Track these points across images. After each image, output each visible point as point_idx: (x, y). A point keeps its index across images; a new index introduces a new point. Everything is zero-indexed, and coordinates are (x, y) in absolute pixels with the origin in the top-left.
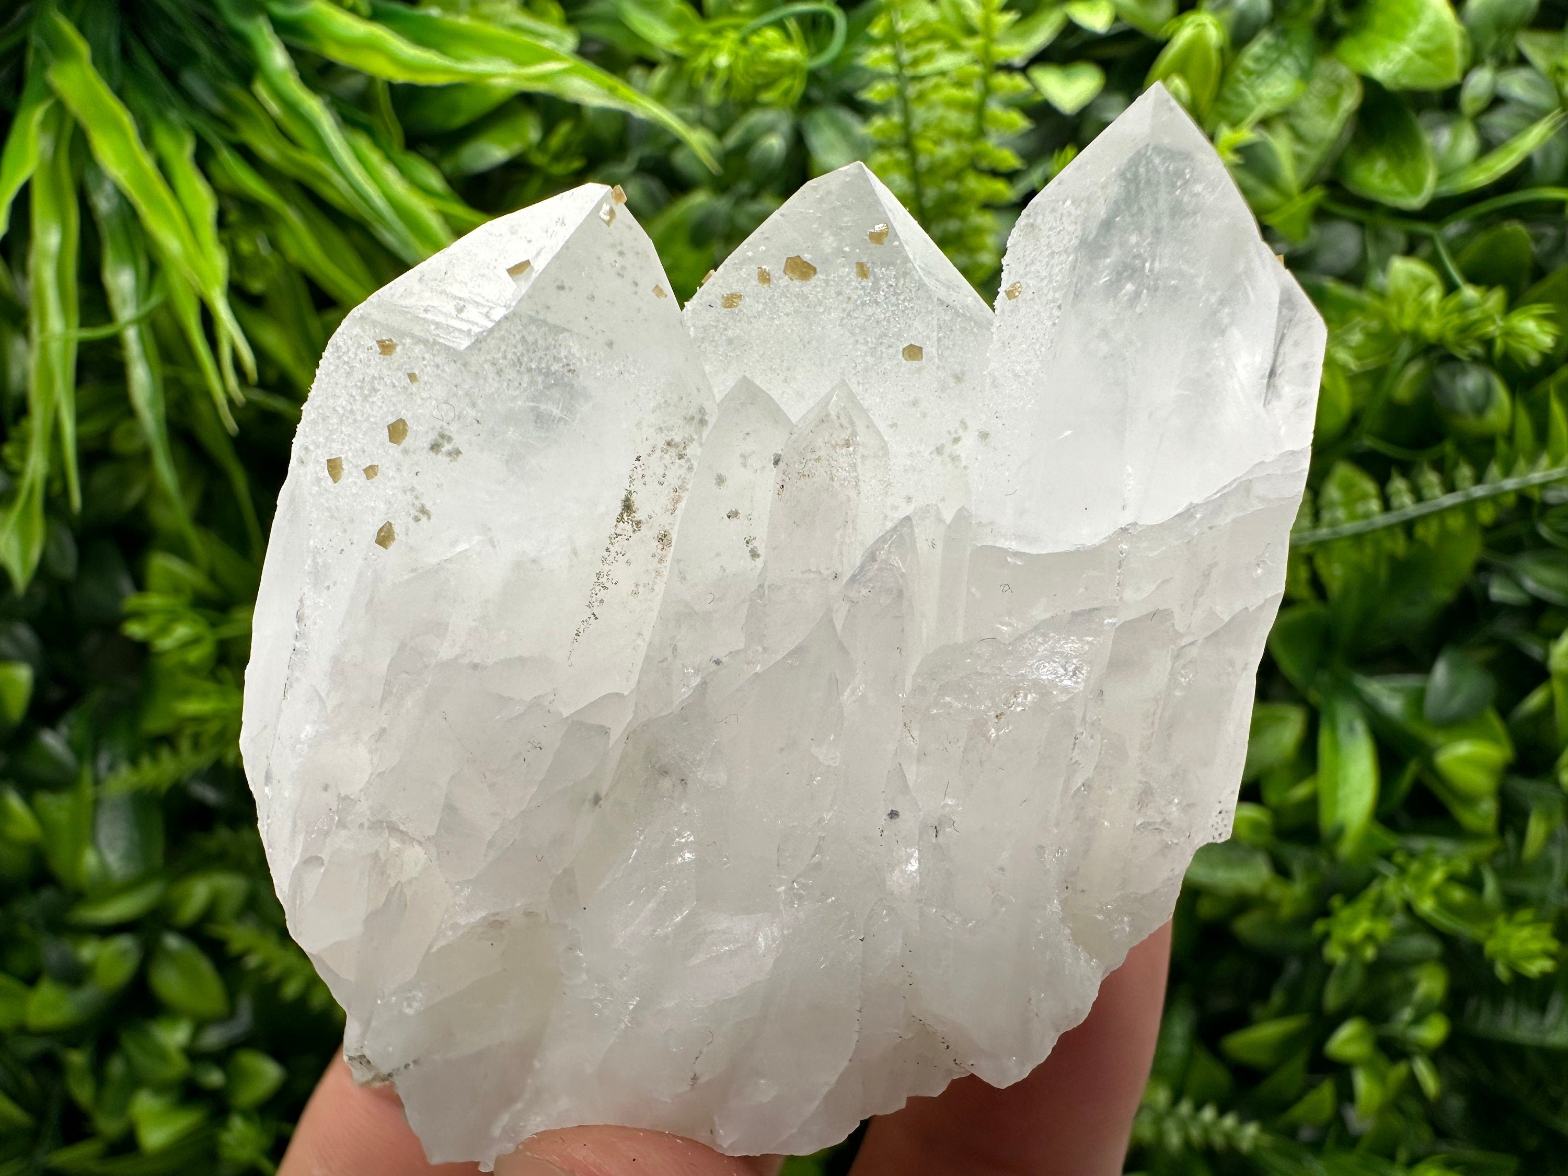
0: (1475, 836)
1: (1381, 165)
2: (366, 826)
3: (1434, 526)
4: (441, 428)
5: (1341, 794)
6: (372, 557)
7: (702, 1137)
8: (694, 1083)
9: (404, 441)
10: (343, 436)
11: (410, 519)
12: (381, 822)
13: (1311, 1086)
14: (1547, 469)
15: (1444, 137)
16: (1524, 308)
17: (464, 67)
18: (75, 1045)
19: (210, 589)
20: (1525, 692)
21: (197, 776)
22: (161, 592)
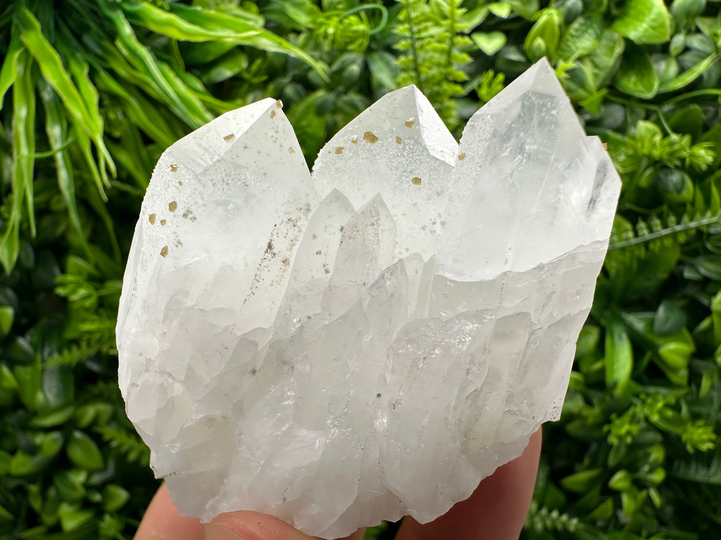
0: (678, 386)
1: (633, 79)
2: (158, 372)
4: (188, 207)
5: (615, 367)
6: (160, 260)
8: (284, 501)
9: (175, 211)
11: (174, 245)
12: (164, 371)
13: (602, 501)
14: (709, 218)
15: (663, 66)
16: (699, 144)
17: (212, 33)
18: (33, 482)
19: (95, 273)
20: (701, 320)
21: (90, 359)
22: (73, 274)
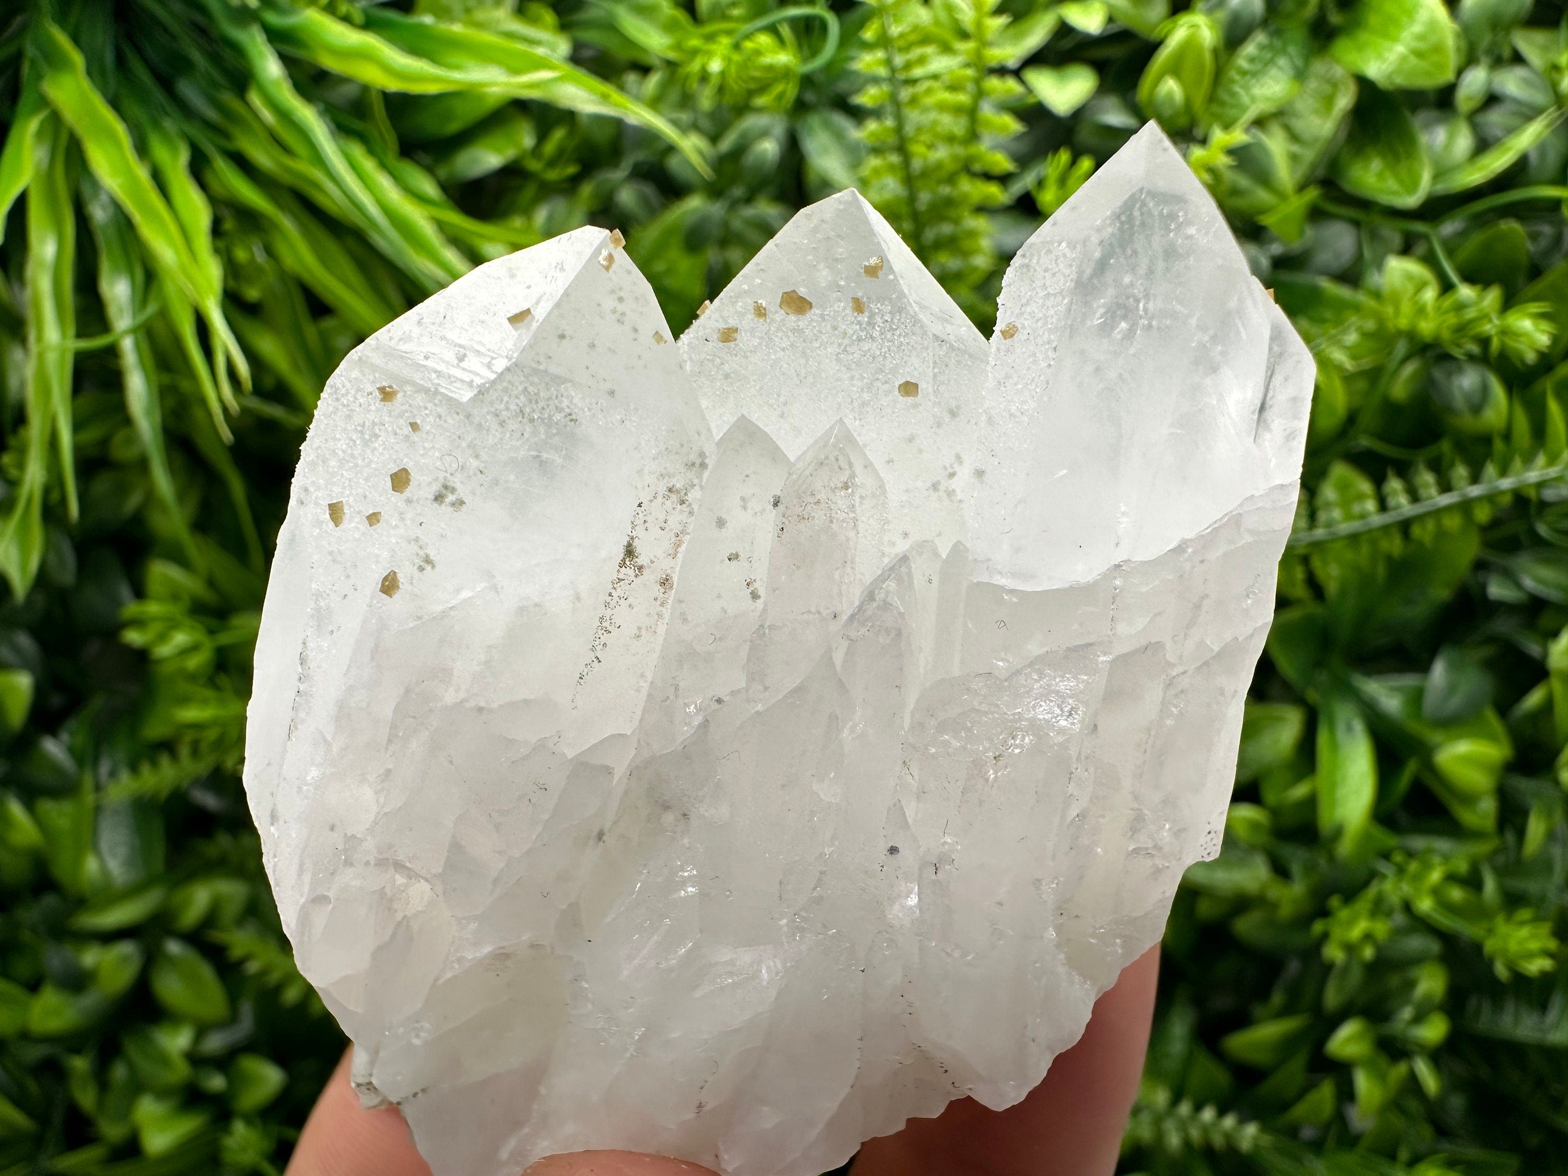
0: (1474, 835)
1: (1376, 164)
2: (372, 863)
3: (1431, 525)
4: (445, 479)
5: (1339, 793)
6: (376, 605)
8: (700, 1111)
9: (407, 490)
10: (344, 480)
11: (415, 569)
12: (387, 859)
13: (1311, 1086)
14: (1543, 468)
15: (1440, 136)
16: (1522, 306)
17: (456, 75)
19: (208, 595)
20: (1525, 690)
21: (199, 783)
22: (159, 599)
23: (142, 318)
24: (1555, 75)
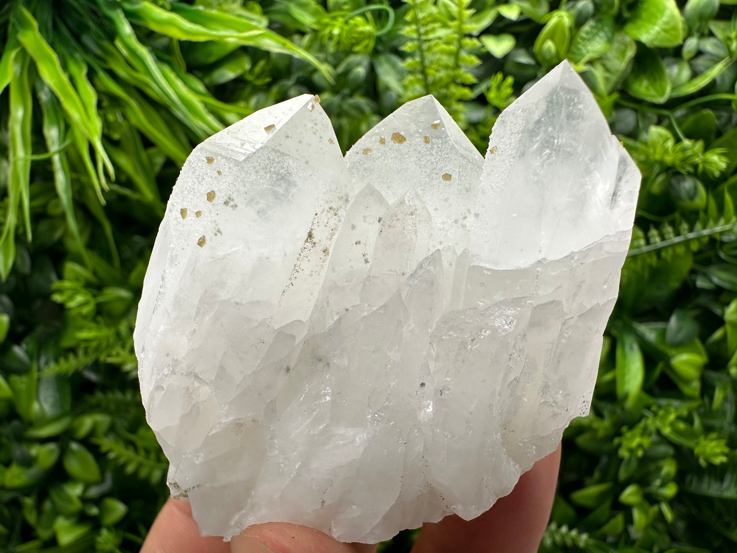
0: (689, 398)
1: (645, 83)
2: (184, 374)
3: (670, 251)
4: (230, 195)
5: (626, 378)
6: (196, 251)
7: (326, 531)
8: (323, 505)
9: (213, 201)
10: (189, 199)
11: (213, 234)
12: (191, 372)
13: (612, 516)
14: (723, 225)
15: (675, 70)
16: (713, 150)
17: (214, 33)
18: (27, 495)
19: (93, 279)
20: (713, 331)
21: (87, 367)
22: (69, 280)
23: (63, 146)
24: (729, 42)
